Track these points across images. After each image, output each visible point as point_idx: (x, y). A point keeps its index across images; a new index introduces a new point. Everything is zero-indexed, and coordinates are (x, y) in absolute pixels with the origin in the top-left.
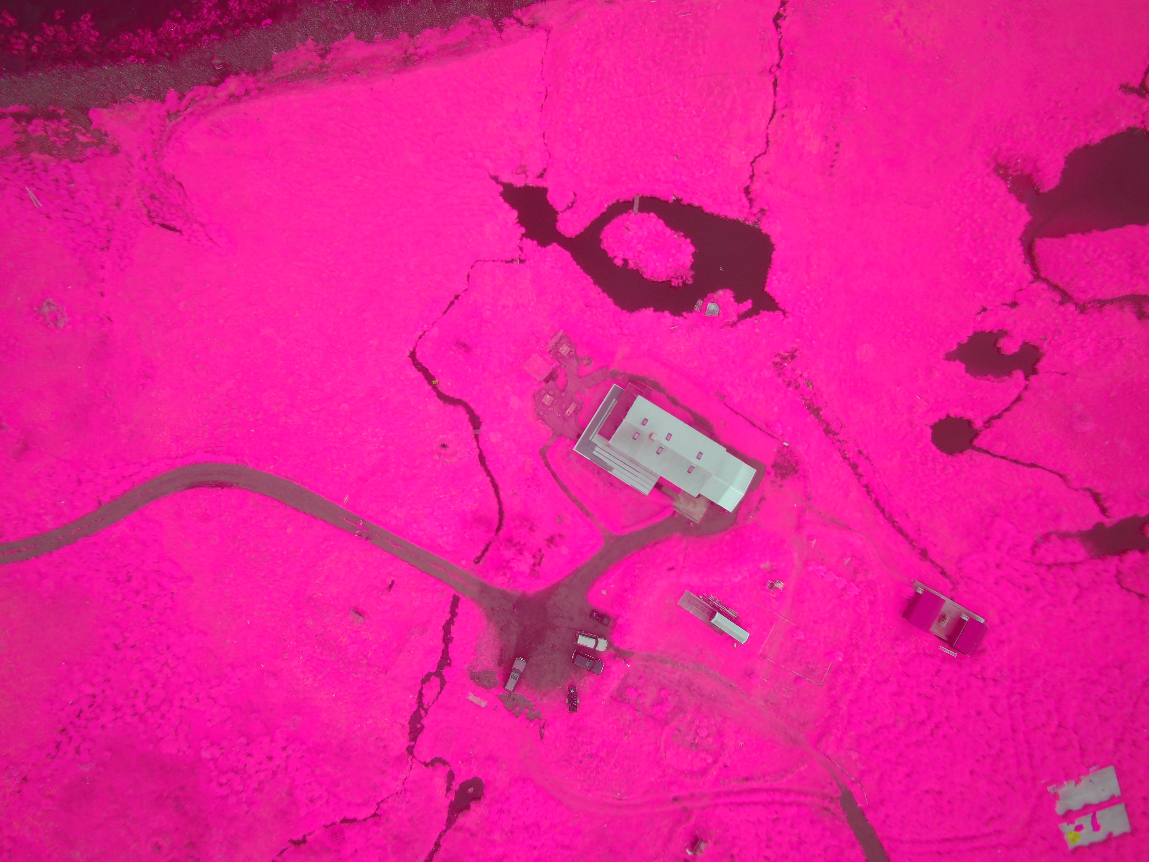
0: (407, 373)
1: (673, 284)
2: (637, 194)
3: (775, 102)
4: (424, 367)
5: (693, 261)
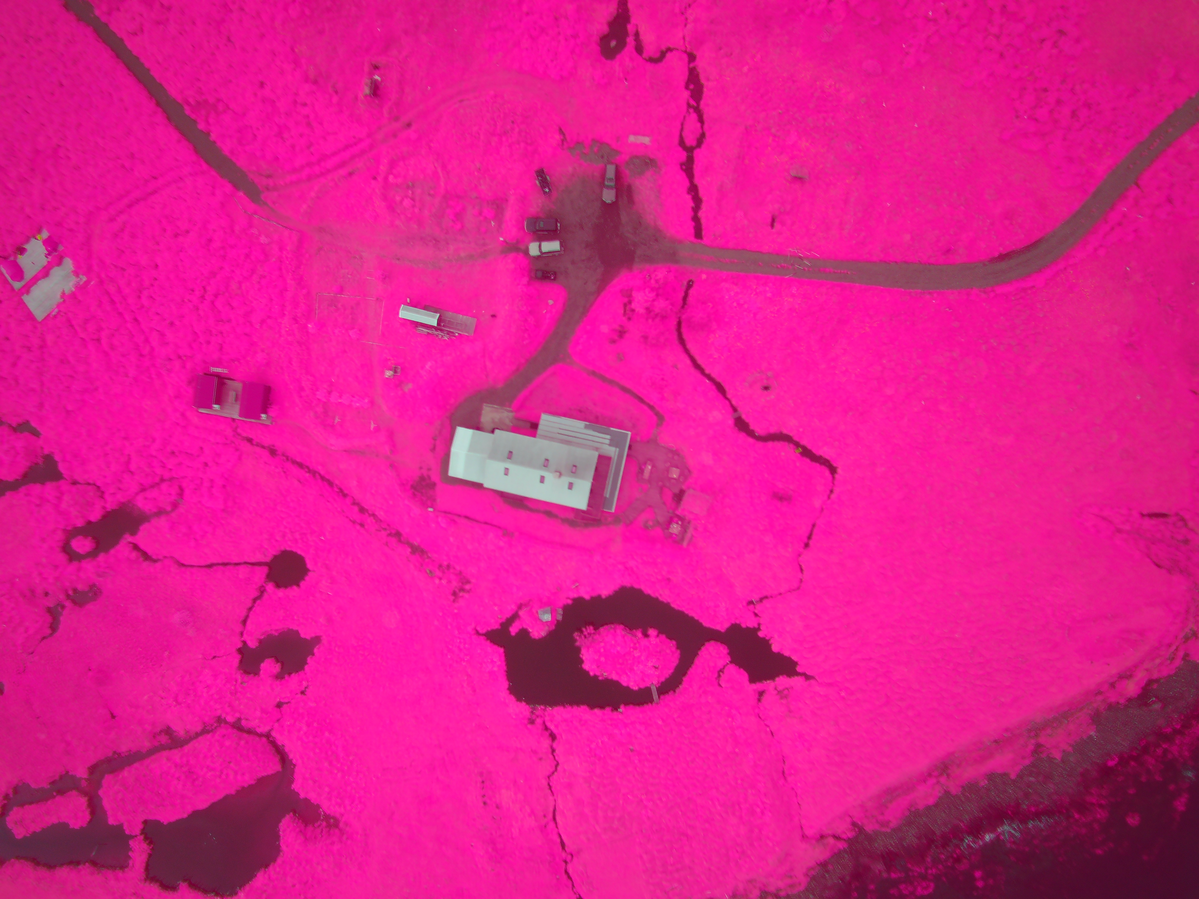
0: (833, 450)
1: (591, 627)
2: (657, 704)
3: (557, 827)
4: (816, 462)
5: (581, 656)
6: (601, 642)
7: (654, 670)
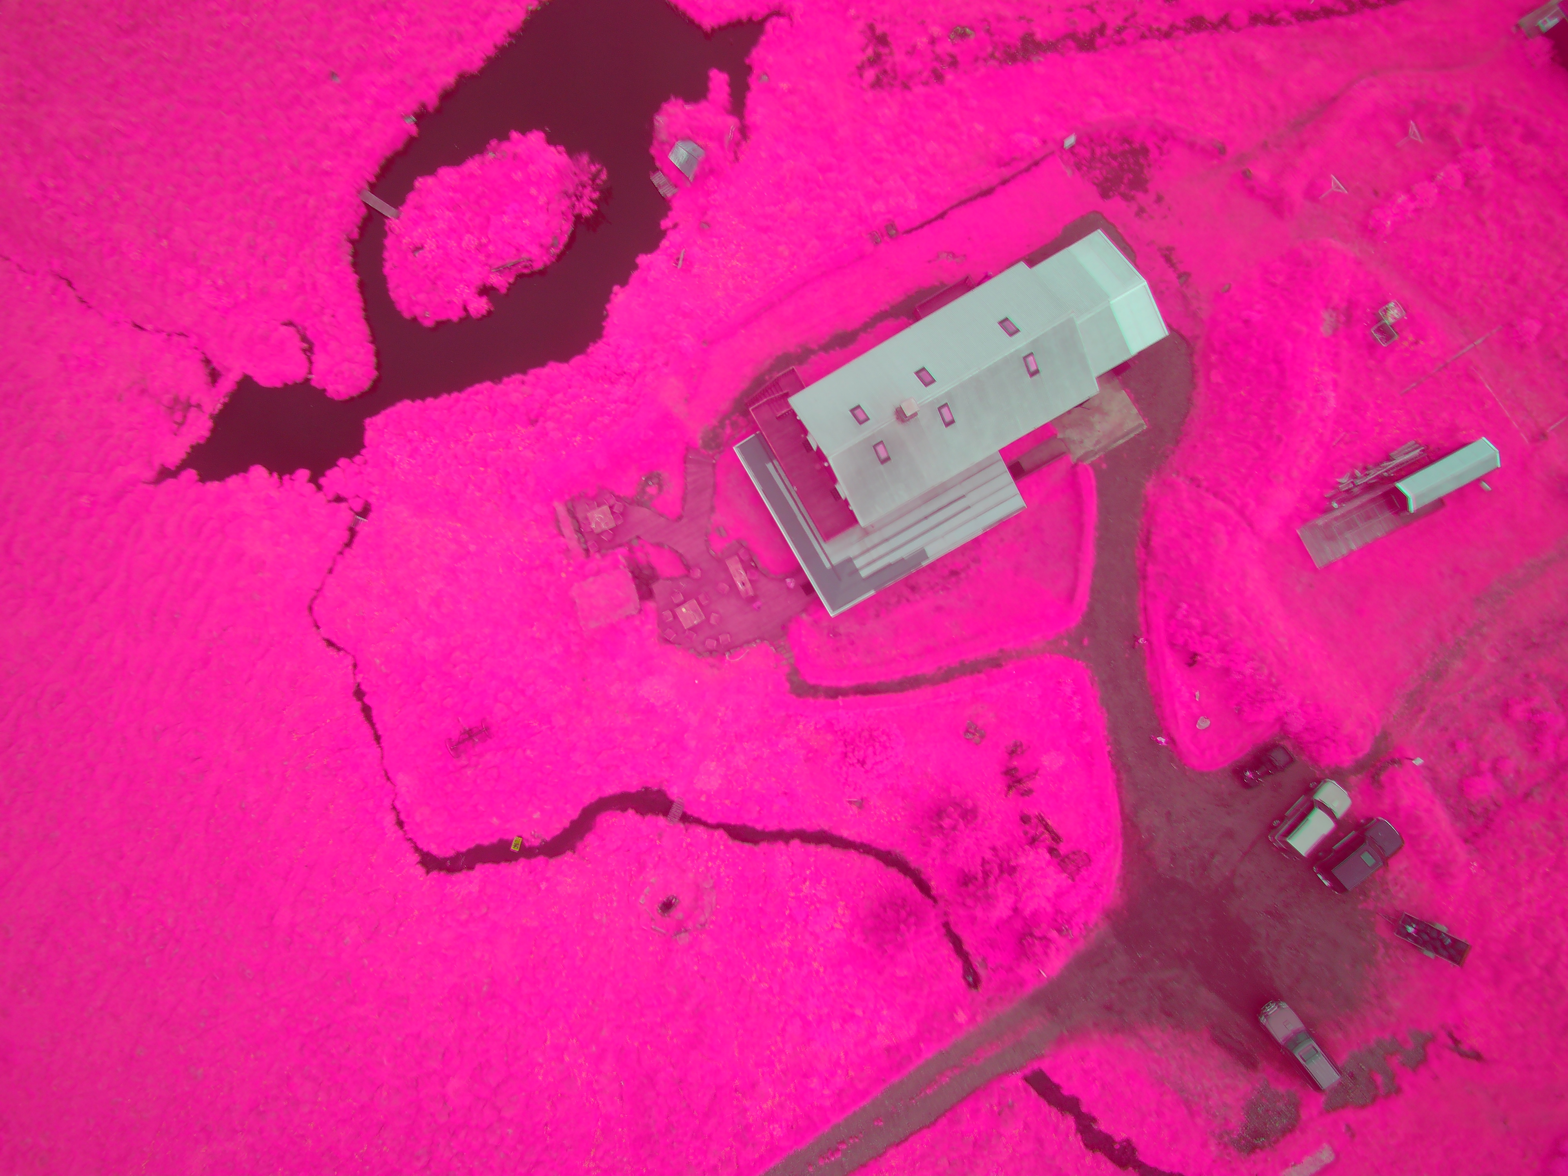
0: (459, 898)
1: (587, 213)
2: (359, 192)
4: (470, 851)
6: (548, 204)
7: (416, 240)
